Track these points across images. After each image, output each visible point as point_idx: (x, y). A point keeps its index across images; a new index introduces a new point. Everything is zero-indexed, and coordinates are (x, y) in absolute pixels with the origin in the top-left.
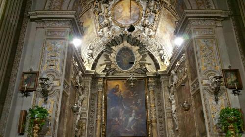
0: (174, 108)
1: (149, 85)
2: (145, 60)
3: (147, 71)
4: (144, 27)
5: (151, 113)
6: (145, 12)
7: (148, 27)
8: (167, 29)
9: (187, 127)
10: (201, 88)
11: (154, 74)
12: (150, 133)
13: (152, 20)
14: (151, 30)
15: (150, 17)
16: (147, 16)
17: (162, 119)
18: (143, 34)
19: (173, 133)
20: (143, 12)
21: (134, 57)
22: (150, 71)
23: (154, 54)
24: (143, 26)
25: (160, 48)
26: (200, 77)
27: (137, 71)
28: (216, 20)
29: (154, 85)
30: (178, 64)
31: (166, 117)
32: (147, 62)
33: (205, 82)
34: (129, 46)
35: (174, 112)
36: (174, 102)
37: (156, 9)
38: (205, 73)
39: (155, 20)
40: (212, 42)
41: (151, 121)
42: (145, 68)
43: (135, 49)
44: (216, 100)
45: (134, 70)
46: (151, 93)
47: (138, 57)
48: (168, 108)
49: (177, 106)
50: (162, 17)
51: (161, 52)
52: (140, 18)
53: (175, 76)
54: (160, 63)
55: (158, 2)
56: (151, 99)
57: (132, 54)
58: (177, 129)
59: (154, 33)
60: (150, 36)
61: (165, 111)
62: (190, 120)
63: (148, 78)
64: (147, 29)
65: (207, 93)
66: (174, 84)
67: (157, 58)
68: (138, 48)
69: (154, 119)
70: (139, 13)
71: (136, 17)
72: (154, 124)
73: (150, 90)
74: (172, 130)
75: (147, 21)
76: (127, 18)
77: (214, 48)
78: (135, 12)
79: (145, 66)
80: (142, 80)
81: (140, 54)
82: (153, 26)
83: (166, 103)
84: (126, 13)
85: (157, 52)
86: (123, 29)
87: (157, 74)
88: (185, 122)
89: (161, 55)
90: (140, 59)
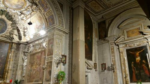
0: (25, 64)
1: (12, 47)
2: (14, 32)
3: (14, 39)
4: (22, 14)
5: (9, 65)
6: (27, 7)
7: (24, 15)
8: (35, 22)
9: (32, 75)
10: (53, 61)
11: (17, 42)
12: (6, 76)
13: (28, 13)
14: (25, 17)
15: (29, 11)
16: (26, 10)
17: (15, 69)
18: (19, 17)
19: (20, 77)
20: (26, 7)
21: (6, 27)
22: (15, 39)
23: (20, 30)
24: (21, 12)
25: (25, 28)
26: (53, 56)
27: (7, 37)
28: (64, 33)
29: (16, 48)
30: (37, 42)
31: (18, 68)
32: (15, 33)
33: (55, 58)
34: (5, 19)
35: (25, 66)
36: (26, 61)
37: (35, 10)
38: (56, 55)
39: (31, 14)
40: (60, 42)
41: (8, 69)
42: (13, 37)
43: (9, 23)
44: (57, 67)
45: (5, 35)
46: (12, 53)
47: (9, 28)
48: (21, 63)
49: (27, 63)
50: (36, 15)
51: (26, 30)
52: (22, 8)
53: (32, 48)
54: (23, 37)
55: (38, 8)
56: (12, 56)
57: (6, 25)
58: (24, 75)
59: (26, 19)
60: (22, 19)
61: (19, 65)
62: (35, 72)
63: (13, 43)
64: (23, 15)
65: (54, 63)
66: (29, 51)
67: (22, 33)
68: (11, 22)
69: (10, 68)
70: (23, 6)
71: (20, 7)
72: (9, 71)
73: (12, 50)
74: (20, 76)
75: (25, 12)
76: (13, 4)
77: (61, 44)
78: (21, 4)
79: (13, 35)
80: (8, 43)
81: (12, 27)
82: (27, 16)
83: (20, 60)
84: (15, 2)
85: (22, 29)
86: (6, 8)
87: (19, 42)
88: (31, 73)
89: (24, 32)
90: (10, 30)
